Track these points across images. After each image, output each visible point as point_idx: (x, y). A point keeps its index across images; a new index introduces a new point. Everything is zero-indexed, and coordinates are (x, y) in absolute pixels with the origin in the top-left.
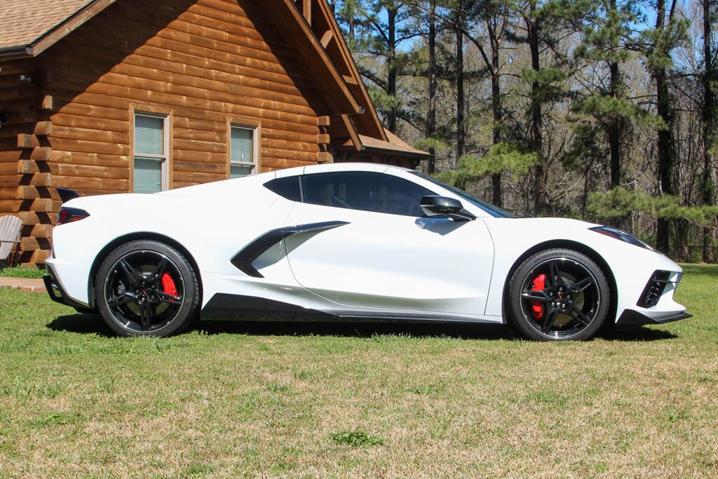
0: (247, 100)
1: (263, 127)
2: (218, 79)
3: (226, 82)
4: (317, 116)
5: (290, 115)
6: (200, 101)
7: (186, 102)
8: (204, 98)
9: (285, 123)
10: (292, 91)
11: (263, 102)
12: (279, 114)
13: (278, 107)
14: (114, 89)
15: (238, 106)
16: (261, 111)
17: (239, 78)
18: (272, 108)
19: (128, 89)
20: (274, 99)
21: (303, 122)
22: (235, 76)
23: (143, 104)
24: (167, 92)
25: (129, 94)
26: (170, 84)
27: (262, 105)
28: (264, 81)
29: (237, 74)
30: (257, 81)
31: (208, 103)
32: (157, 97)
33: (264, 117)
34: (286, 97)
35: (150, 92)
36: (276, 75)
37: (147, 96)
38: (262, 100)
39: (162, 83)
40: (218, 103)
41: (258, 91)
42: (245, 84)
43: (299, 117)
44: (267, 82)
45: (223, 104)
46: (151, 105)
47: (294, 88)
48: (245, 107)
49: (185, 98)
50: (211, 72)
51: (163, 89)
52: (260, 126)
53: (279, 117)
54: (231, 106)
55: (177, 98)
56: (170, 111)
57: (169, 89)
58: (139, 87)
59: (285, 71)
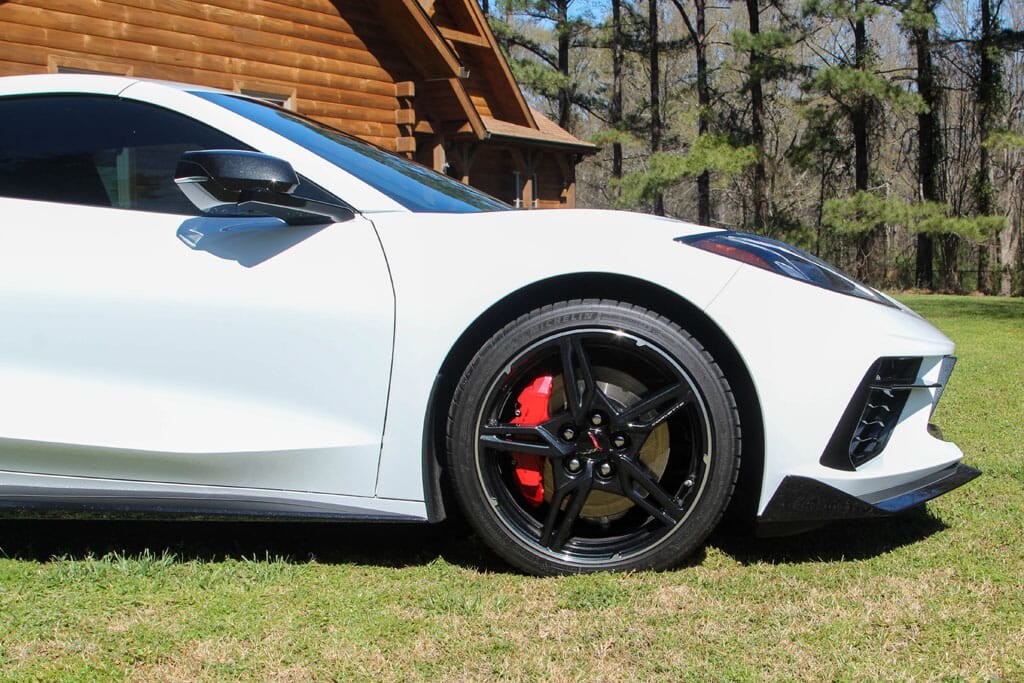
0: (271, 55)
1: (299, 97)
2: (216, 19)
3: (231, 25)
4: (394, 83)
5: (348, 80)
6: (182, 54)
7: (157, 54)
8: (192, 49)
9: (339, 91)
10: (350, 41)
11: (299, 58)
12: (328, 77)
13: (325, 66)
14: (16, 31)
15: (255, 64)
16: (296, 72)
17: (256, 20)
18: (316, 66)
19: (45, 31)
20: (318, 54)
21: (370, 91)
22: (246, 15)
23: (72, 56)
24: (120, 38)
25: (46, 39)
26: (125, 25)
27: (298, 62)
28: (301, 26)
29: (253, 12)
30: (289, 25)
31: (199, 58)
32: (102, 46)
33: (301, 82)
34: (340, 50)
35: (87, 38)
36: (320, 17)
37: (82, 43)
38: (297, 54)
39: (110, 23)
40: (216, 58)
41: (290, 40)
42: (265, 29)
43: (363, 82)
44: (307, 26)
45: (227, 59)
46: (91, 58)
47: (354, 37)
48: (267, 65)
49: (154, 48)
50: (203, 8)
51: (112, 33)
52: (294, 95)
53: (329, 83)
54: (240, 63)
55: (140, 49)
56: (128, 68)
57: (124, 34)
58: (66, 29)
59: (336, 11)
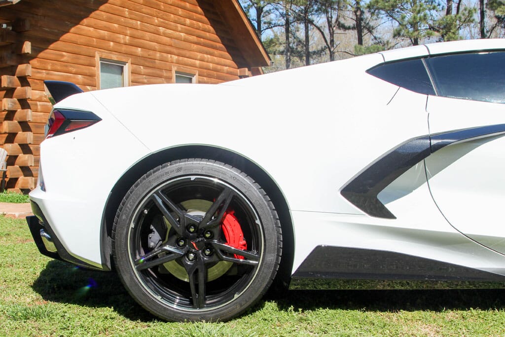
0: (188, 53)
1: (199, 75)
2: (165, 35)
3: (171, 38)
4: (238, 69)
5: (219, 67)
6: (151, 52)
7: (141, 52)
8: (155, 50)
9: (215, 73)
10: (220, 47)
11: (199, 55)
12: (211, 65)
13: (210, 60)
14: (83, 39)
15: (181, 58)
16: (198, 62)
17: (181, 35)
18: (206, 60)
19: (94, 39)
20: (207, 53)
21: (228, 73)
22: (178, 33)
23: (107, 53)
24: (125, 44)
25: (95, 44)
26: (127, 37)
27: (199, 57)
28: (200, 39)
29: (180, 32)
30: (194, 38)
31: (158, 55)
32: (118, 48)
33: (200, 68)
34: (216, 52)
35: (112, 44)
36: (208, 34)
37: (110, 46)
38: (198, 53)
39: (121, 36)
40: (165, 55)
41: (195, 46)
42: (185, 40)
43: (226, 68)
44: (202, 39)
45: (169, 55)
46: (113, 54)
47: (221, 45)
48: (186, 59)
49: (140, 49)
50: (159, 29)
51: (122, 41)
52: (197, 74)
53: (211, 68)
54: (175, 57)
55: (133, 49)
56: (129, 60)
57: (127, 41)
58: (103, 39)
59: (215, 32)
